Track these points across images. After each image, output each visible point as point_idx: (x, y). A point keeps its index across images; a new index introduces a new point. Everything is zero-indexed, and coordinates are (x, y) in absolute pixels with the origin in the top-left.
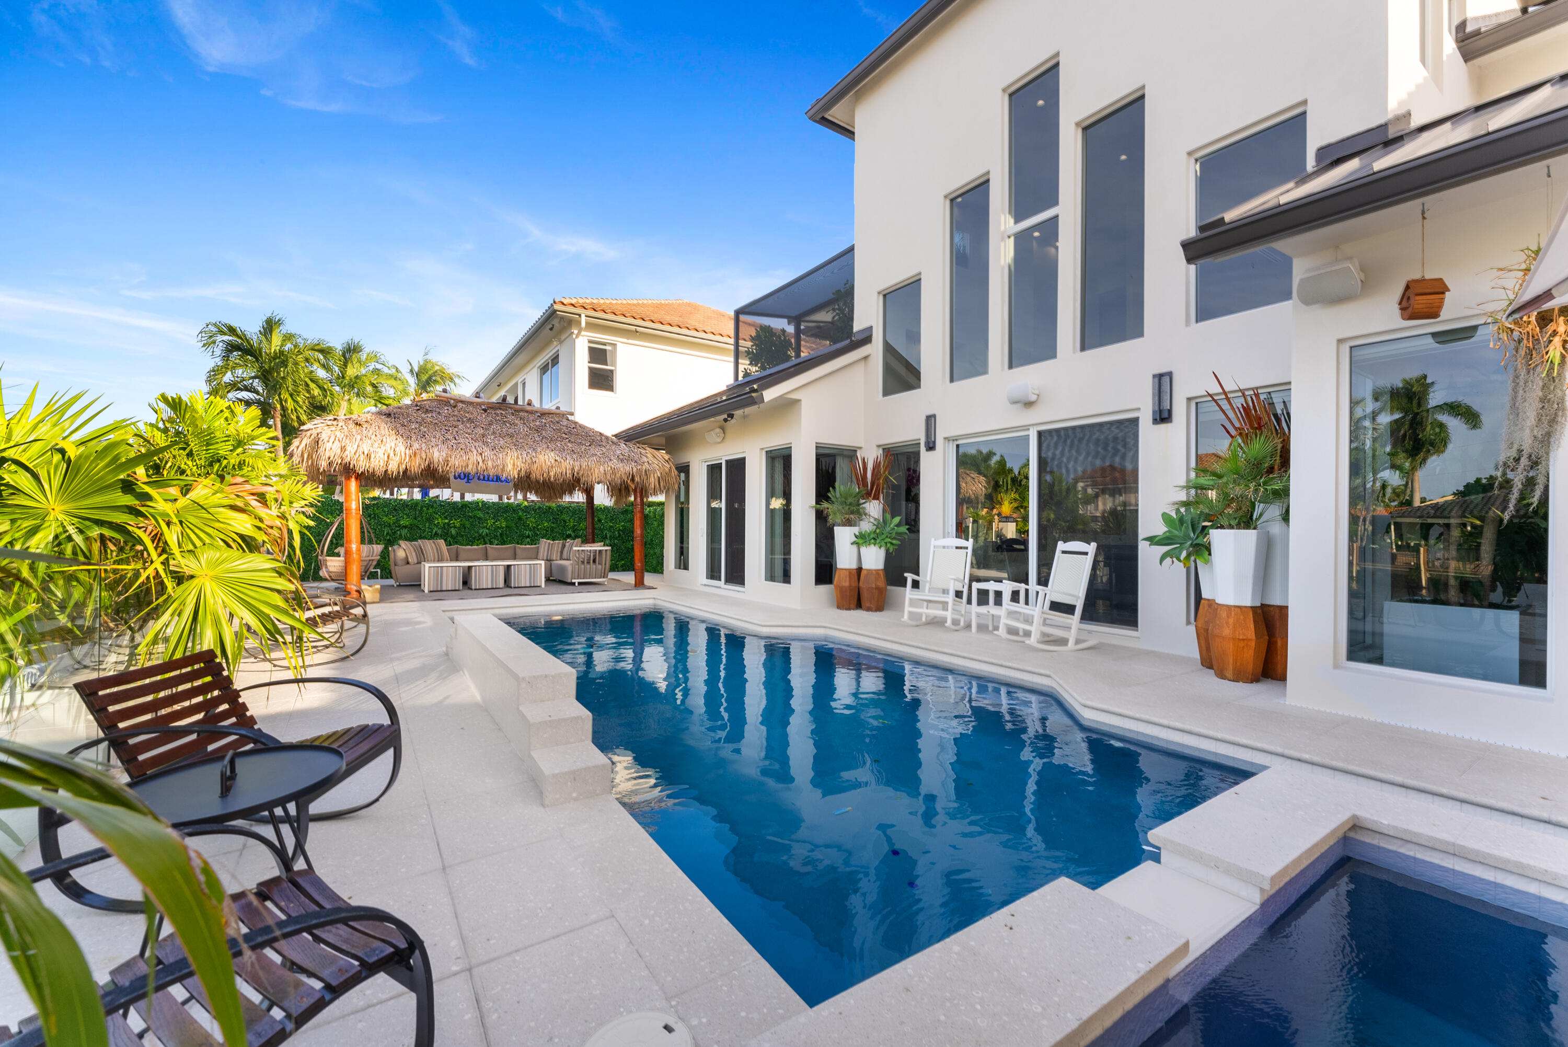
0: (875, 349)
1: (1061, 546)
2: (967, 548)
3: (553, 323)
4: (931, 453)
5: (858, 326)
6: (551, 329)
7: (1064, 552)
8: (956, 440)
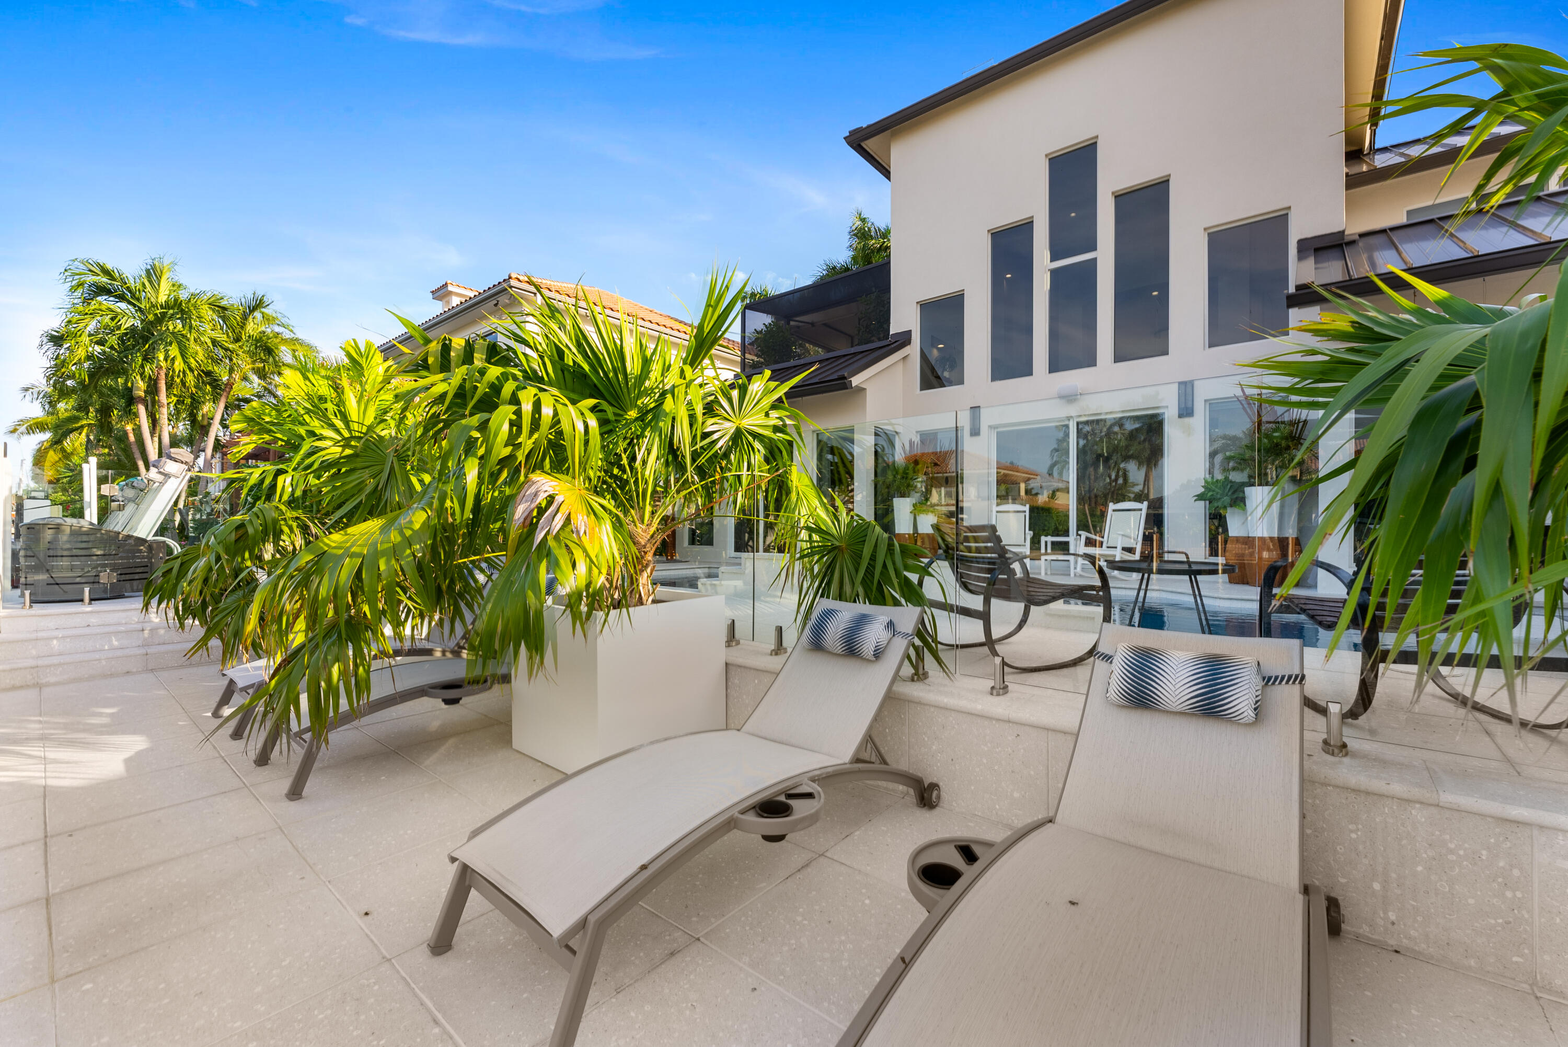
0: (914, 350)
1: (1112, 506)
2: (1025, 512)
3: (498, 299)
4: (975, 438)
5: (895, 328)
6: (496, 305)
7: (1114, 511)
8: (997, 428)
